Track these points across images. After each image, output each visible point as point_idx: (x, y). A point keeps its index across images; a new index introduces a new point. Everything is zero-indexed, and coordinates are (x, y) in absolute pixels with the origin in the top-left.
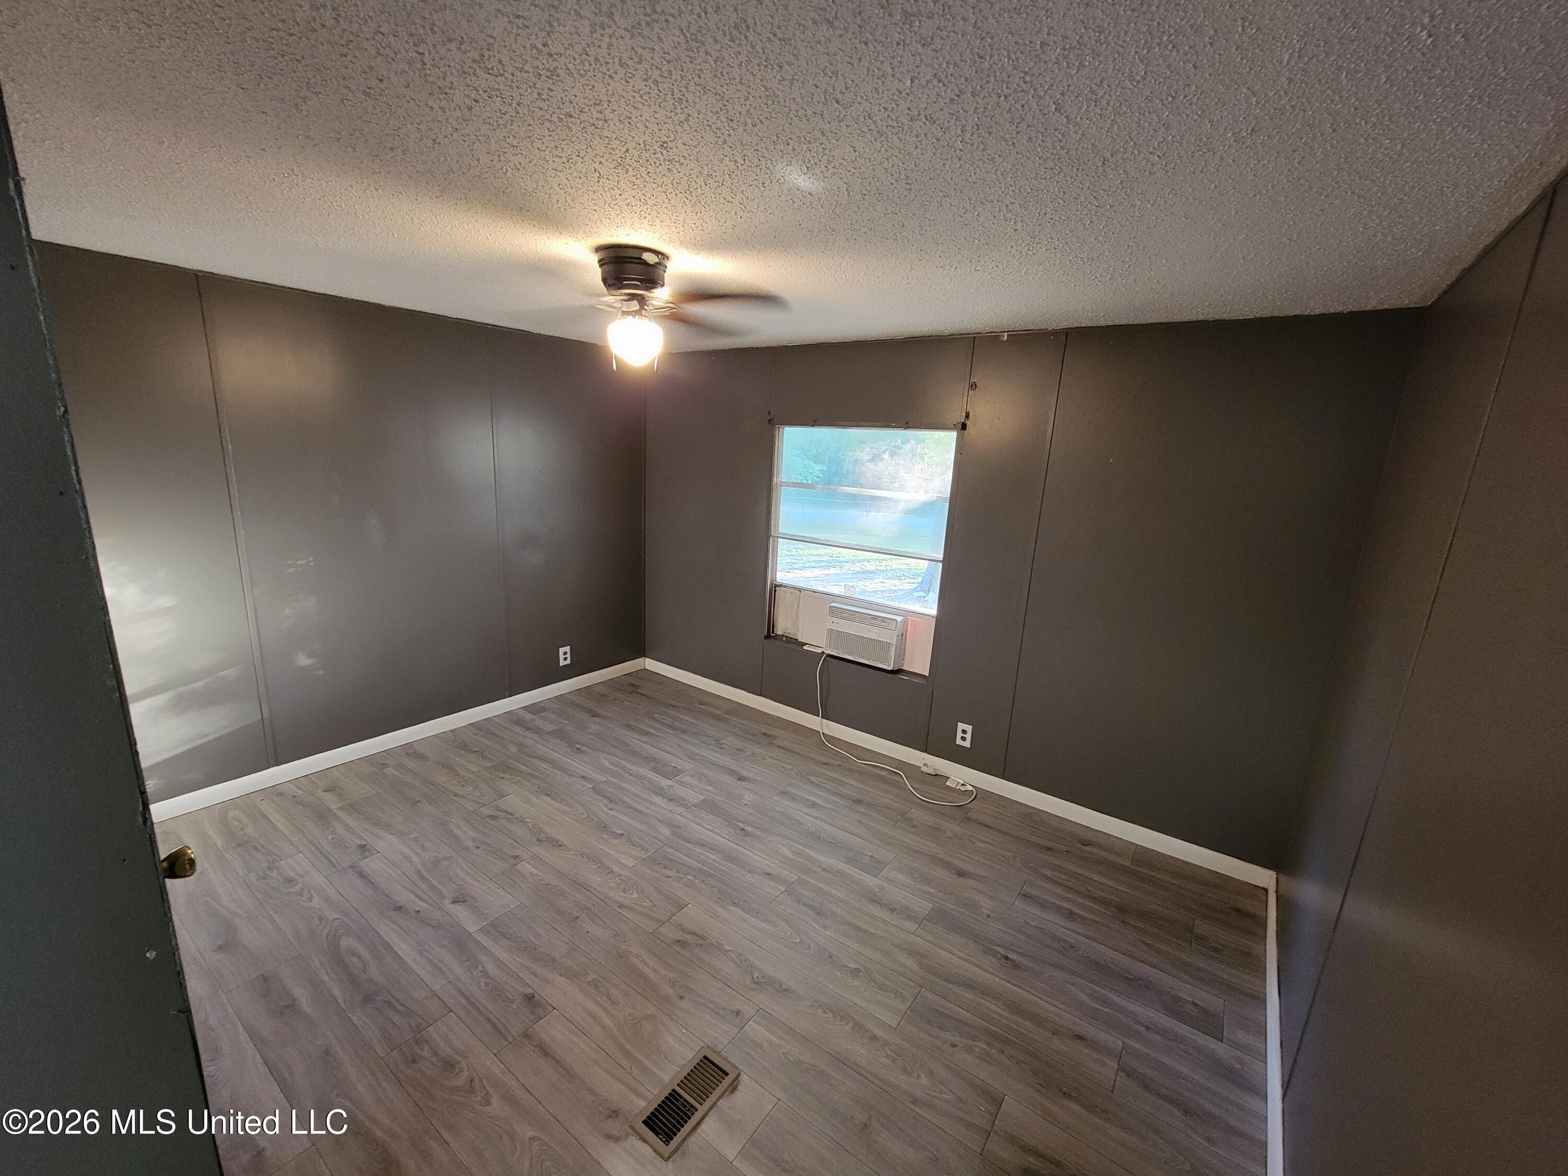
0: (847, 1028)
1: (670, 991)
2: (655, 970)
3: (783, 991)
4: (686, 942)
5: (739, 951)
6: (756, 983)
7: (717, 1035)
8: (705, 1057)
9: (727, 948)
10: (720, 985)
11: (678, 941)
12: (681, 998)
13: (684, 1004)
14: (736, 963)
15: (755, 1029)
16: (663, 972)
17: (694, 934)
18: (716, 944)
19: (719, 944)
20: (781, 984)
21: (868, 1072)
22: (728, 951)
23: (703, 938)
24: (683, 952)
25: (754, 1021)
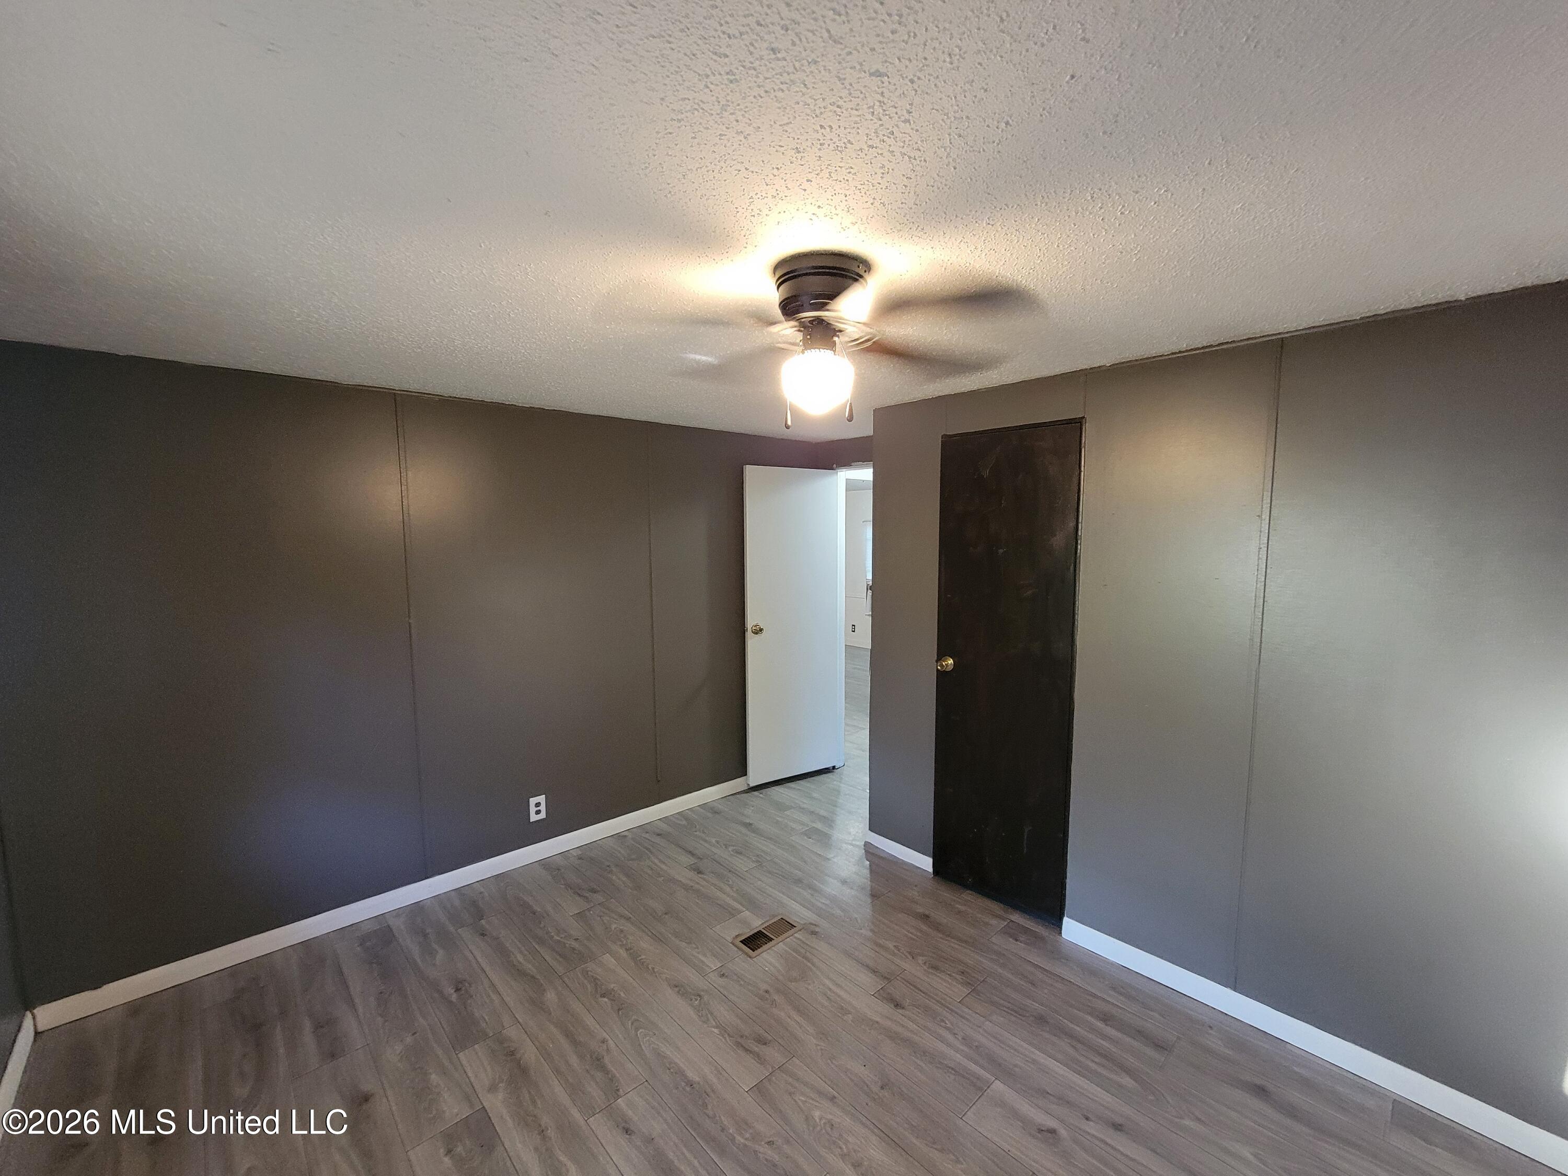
0: (643, 957)
1: (776, 997)
2: (789, 1017)
3: (679, 988)
4: (757, 1041)
5: (705, 1026)
6: (700, 996)
7: (743, 964)
8: (754, 951)
9: (716, 1031)
10: (731, 997)
11: (765, 1044)
12: (767, 992)
13: (765, 987)
14: (712, 1014)
15: (713, 964)
16: (782, 1014)
17: (747, 1050)
18: (726, 1036)
19: (723, 1036)
20: (678, 992)
21: (643, 931)
22: (717, 1027)
23: (739, 1045)
24: (762, 1032)
25: (711, 969)
